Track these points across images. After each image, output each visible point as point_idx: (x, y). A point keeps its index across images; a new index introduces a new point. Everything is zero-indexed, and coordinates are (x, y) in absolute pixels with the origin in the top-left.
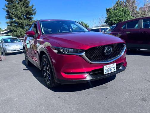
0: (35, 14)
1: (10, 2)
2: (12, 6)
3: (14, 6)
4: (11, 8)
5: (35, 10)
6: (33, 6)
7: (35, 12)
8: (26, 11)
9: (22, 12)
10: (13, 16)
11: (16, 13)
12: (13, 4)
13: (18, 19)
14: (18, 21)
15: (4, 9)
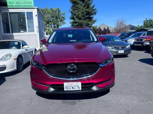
0: (95, 13)
1: (74, 4)
2: (75, 8)
3: (77, 8)
4: (74, 10)
5: (95, 9)
6: (94, 6)
7: (96, 11)
8: (87, 11)
9: (82, 13)
10: (75, 16)
11: (77, 14)
12: (76, 6)
13: (79, 19)
14: (79, 21)
15: (69, 11)
